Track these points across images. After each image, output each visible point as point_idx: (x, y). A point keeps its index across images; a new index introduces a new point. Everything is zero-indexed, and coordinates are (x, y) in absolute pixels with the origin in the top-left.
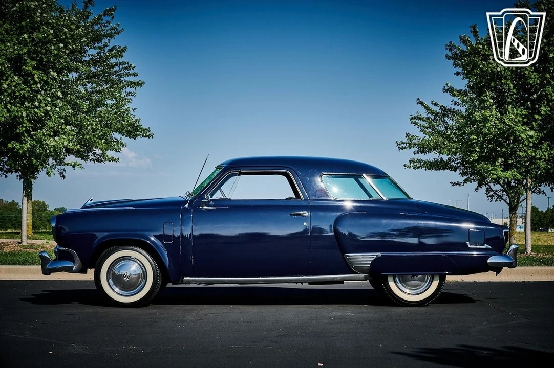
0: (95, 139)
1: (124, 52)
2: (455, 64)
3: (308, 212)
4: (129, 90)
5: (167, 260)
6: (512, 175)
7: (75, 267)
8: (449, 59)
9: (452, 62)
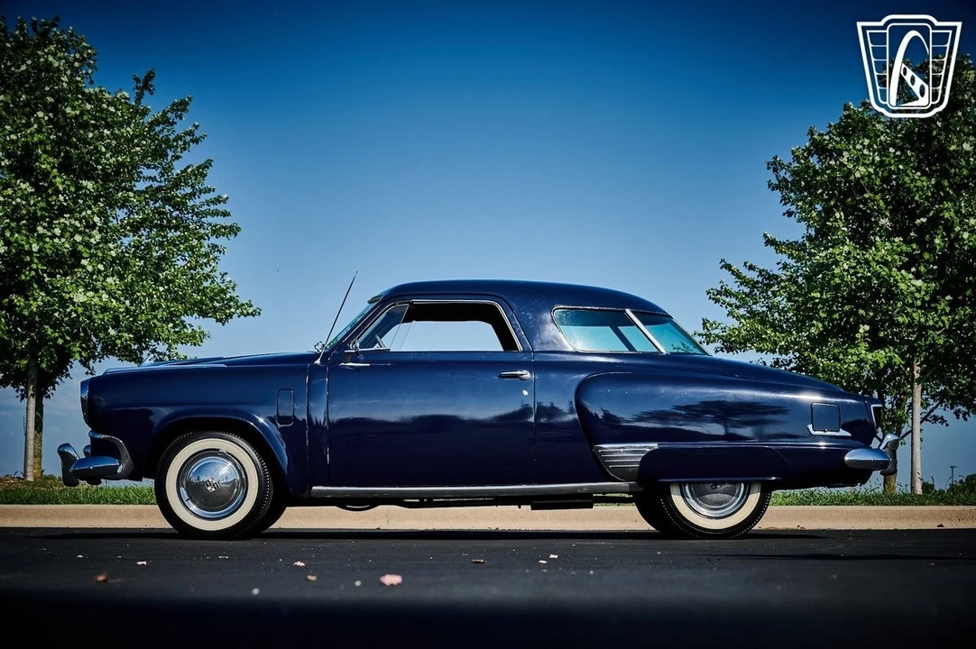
0: (155, 321)
1: (208, 168)
2: (785, 199)
3: (531, 374)
4: (213, 240)
5: (285, 459)
6: (886, 357)
7: (121, 467)
8: (773, 189)
9: (778, 194)
